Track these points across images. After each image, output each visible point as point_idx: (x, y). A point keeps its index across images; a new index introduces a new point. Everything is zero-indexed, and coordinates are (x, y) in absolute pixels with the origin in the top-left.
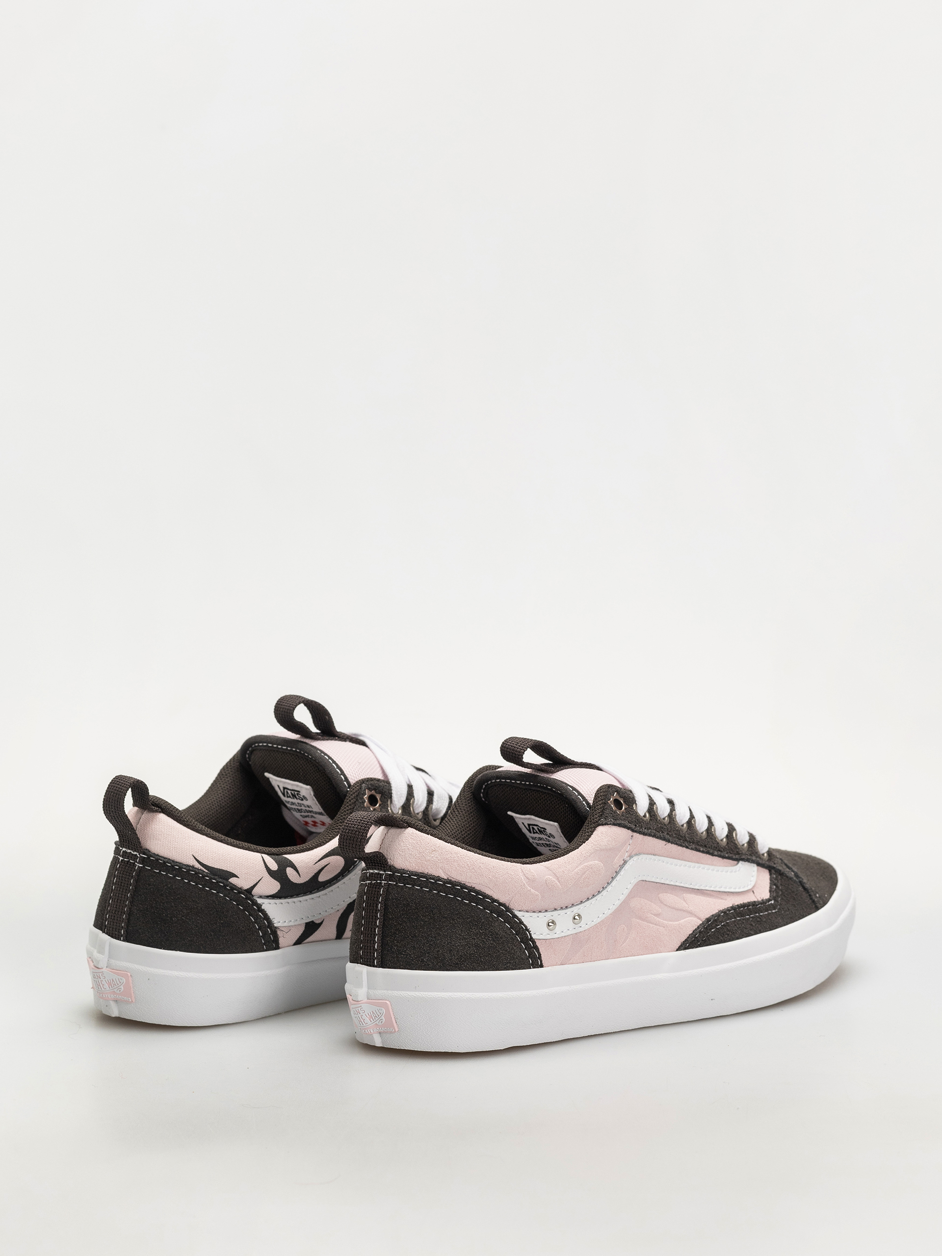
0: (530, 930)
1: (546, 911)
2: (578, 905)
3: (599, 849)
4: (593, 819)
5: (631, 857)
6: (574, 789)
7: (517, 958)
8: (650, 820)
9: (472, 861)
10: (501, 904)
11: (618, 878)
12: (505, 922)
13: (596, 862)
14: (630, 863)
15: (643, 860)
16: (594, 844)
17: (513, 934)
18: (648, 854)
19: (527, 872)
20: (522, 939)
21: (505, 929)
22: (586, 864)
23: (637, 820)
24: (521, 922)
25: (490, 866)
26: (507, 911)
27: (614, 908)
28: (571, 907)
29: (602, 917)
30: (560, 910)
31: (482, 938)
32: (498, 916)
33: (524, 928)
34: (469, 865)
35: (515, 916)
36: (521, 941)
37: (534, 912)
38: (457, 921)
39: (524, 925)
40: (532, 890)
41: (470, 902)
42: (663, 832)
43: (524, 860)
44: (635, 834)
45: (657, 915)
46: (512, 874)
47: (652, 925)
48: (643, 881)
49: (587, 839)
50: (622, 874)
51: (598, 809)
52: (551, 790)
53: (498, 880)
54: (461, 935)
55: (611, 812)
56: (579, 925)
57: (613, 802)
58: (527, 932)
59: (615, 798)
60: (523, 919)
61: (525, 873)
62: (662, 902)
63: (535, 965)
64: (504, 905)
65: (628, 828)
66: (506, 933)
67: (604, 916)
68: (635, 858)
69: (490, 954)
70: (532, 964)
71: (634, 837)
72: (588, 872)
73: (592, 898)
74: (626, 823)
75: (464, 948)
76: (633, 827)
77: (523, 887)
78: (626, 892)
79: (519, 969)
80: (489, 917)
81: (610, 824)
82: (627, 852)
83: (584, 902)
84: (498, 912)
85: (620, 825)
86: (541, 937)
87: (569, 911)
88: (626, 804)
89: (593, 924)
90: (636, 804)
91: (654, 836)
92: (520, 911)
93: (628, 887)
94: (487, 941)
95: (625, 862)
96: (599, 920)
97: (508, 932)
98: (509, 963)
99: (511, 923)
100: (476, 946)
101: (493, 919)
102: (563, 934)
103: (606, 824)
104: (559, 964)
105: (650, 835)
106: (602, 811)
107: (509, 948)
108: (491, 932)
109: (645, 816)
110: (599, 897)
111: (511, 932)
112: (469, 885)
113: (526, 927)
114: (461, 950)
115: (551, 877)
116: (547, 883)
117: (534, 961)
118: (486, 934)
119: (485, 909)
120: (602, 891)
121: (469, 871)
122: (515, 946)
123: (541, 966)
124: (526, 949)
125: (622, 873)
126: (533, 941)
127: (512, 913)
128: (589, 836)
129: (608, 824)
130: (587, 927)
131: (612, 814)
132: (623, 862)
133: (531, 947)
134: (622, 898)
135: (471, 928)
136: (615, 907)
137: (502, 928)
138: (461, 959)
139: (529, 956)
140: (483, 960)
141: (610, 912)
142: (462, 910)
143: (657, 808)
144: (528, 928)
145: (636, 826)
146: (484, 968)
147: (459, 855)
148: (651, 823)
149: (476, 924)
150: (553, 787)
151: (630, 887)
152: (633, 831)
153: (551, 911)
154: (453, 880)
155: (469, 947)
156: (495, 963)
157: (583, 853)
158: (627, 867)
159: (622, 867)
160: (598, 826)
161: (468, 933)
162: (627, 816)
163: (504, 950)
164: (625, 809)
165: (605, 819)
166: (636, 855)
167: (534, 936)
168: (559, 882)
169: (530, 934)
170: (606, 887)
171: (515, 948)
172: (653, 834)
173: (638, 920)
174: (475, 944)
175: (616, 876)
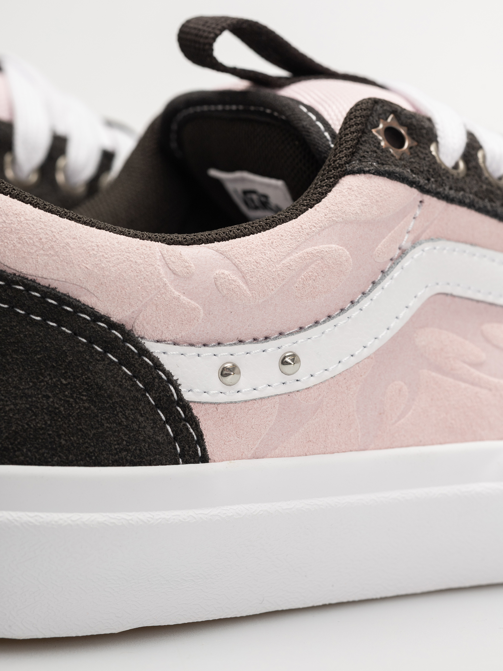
0: (179, 382)
1: (219, 344)
2: (292, 334)
3: (340, 219)
4: (334, 161)
5: (414, 245)
6: (310, 109)
7: (144, 441)
8: (467, 175)
9: (49, 233)
10: (113, 325)
11: (387, 283)
12: (121, 363)
13: (334, 246)
14: (416, 253)
15: (445, 252)
16: (330, 210)
17: (139, 389)
18: (458, 241)
19: (173, 259)
20: (160, 400)
21: (119, 379)
22: (309, 250)
23: (434, 169)
24: (158, 365)
25: (90, 244)
26: (125, 340)
27: (376, 345)
28: (276, 338)
29: (349, 362)
30: (250, 343)
31: (66, 396)
32: (106, 350)
33: (164, 376)
34: (44, 240)
35: (144, 352)
36: (156, 405)
37: (192, 345)
38: (12, 357)
39: (164, 371)
40: (182, 297)
41: (44, 320)
42: (491, 200)
43: (174, 236)
44: (427, 198)
45: (478, 365)
46: (139, 261)
47: (463, 385)
48: (446, 294)
49: (318, 201)
50: (396, 275)
51: (346, 142)
52: (271, 115)
53: (107, 273)
54: (18, 388)
55: (375, 149)
56: (296, 376)
57: (382, 132)
58: (172, 388)
59: (387, 125)
60: (164, 360)
61: (168, 261)
62: (488, 340)
63: (187, 457)
64: (120, 327)
65: (411, 184)
66: (120, 386)
67: (353, 361)
68: (427, 246)
69: (81, 430)
70: (182, 455)
71: (426, 203)
72: (313, 266)
73: (324, 322)
74: (407, 172)
75: (24, 415)
76: (422, 182)
77: (163, 291)
78: (405, 315)
79: (150, 464)
80: (85, 352)
81: (369, 172)
82: (408, 232)
83: (305, 330)
84: (105, 341)
85: (391, 176)
86: (205, 398)
87: (270, 346)
88: (413, 139)
89: (328, 375)
90: (437, 142)
91: (471, 206)
92: (158, 341)
93: (411, 304)
94: (76, 403)
95: (403, 253)
96: (341, 368)
97: (127, 384)
98: (126, 450)
99: (134, 365)
100: (50, 411)
101: (92, 356)
102: (256, 395)
103: (360, 171)
104: (249, 455)
105: (461, 203)
106: (355, 146)
107: (127, 418)
108: (87, 383)
109: (456, 167)
110: (341, 320)
111: (132, 386)
112: (43, 282)
113: (168, 374)
114: (17, 419)
115: (226, 272)
116: (218, 283)
117: (187, 448)
118: (76, 387)
119: (75, 334)
120: (348, 310)
121: (42, 252)
122: (142, 416)
123: (205, 459)
124: (167, 422)
125: (396, 273)
126: (186, 406)
127: (137, 344)
128: (324, 194)
129: (365, 172)
130: (313, 381)
131: (376, 152)
132: (398, 252)
133: (181, 419)
134: (396, 325)
135: (42, 374)
136: (378, 344)
137: (112, 376)
138: (15, 440)
139: (174, 438)
140: (63, 442)
141: (366, 353)
142: (25, 336)
143: (484, 157)
144: (175, 378)
145: (428, 180)
146: (67, 459)
147: (22, 219)
148: (468, 180)
149: (54, 367)
150: (274, 109)
151: (415, 304)
152: (423, 190)
153: (231, 345)
154: (9, 271)
155: (36, 415)
156: (91, 449)
157: (304, 226)
158: (406, 262)
159: (395, 261)
160: (344, 175)
161: (35, 384)
162: (412, 160)
163: (114, 422)
164: (410, 148)
165: (360, 160)
166: (431, 239)
167: (187, 396)
168: (246, 283)
169: (178, 392)
170: (358, 302)
171: (141, 419)
172: (467, 201)
173: (434, 374)
174: (47, 408)
175: (382, 279)
